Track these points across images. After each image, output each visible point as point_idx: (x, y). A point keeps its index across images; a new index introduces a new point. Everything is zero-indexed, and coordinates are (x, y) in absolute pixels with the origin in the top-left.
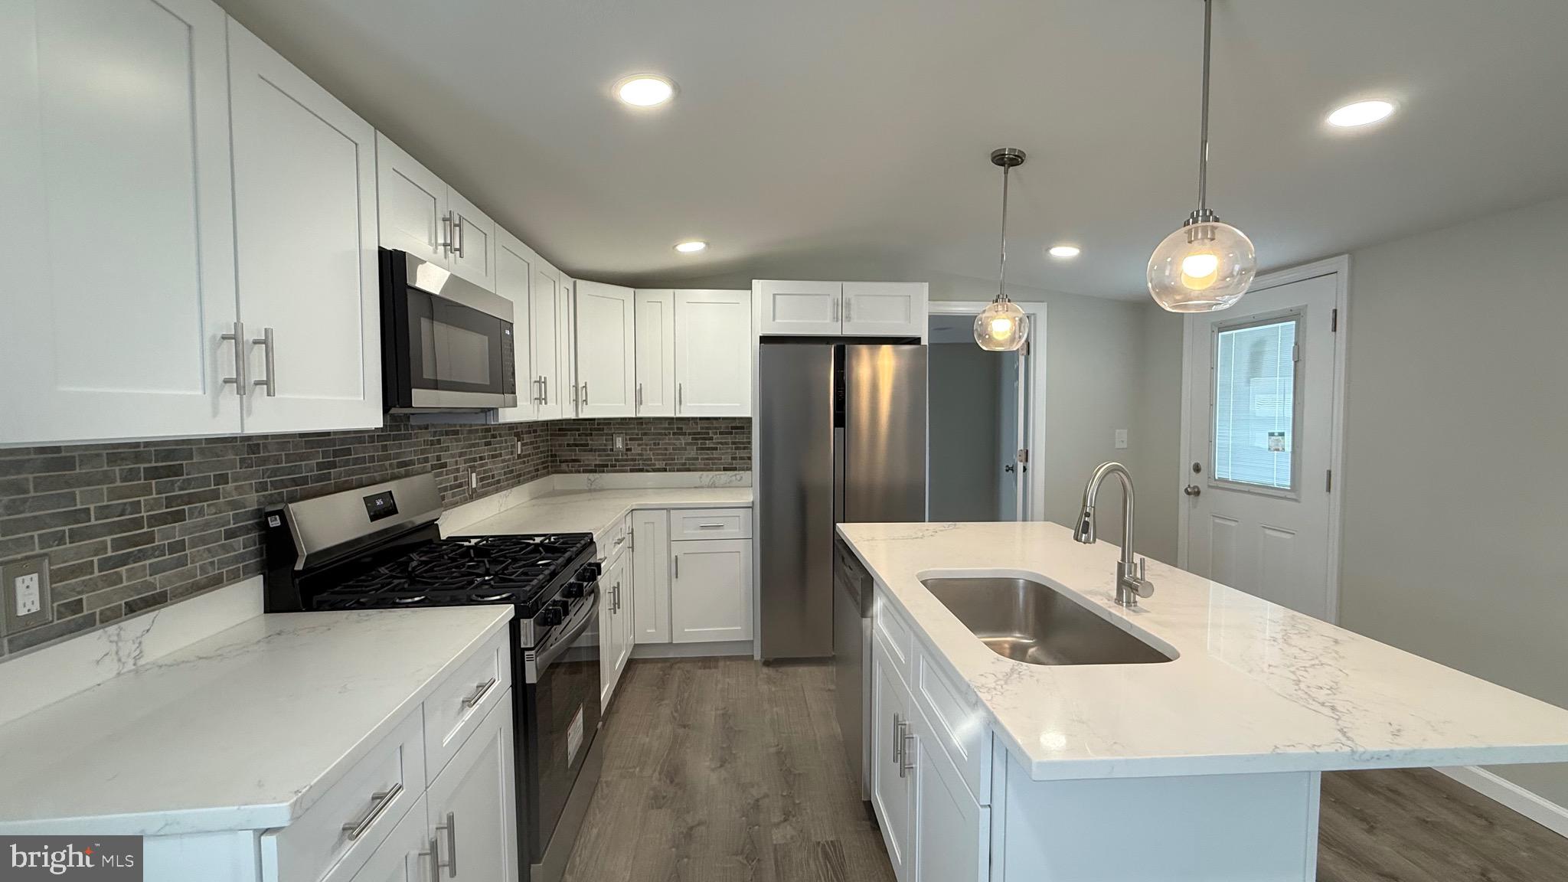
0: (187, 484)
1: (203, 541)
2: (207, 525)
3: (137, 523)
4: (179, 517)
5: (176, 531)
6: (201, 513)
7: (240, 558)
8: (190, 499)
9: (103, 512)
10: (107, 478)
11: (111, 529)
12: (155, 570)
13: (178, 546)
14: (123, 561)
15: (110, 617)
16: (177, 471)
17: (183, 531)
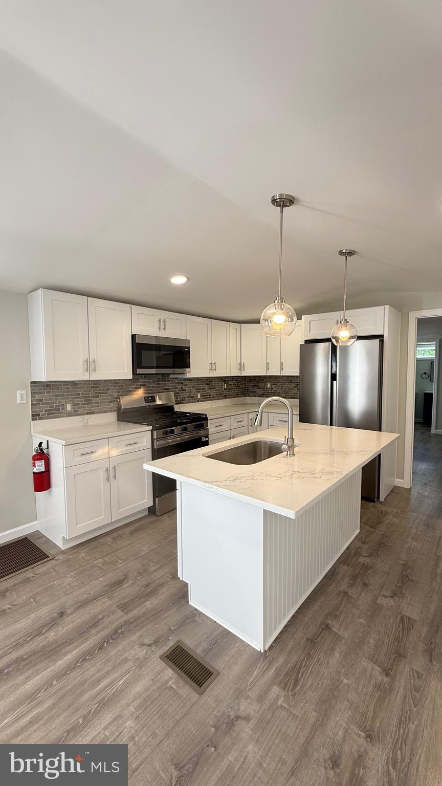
0: (100, 390)
1: (103, 402)
2: (104, 399)
3: (89, 397)
4: (98, 397)
5: (97, 400)
6: (103, 396)
7: (113, 407)
8: (100, 393)
9: (82, 394)
10: (83, 388)
11: (83, 397)
12: (92, 407)
13: (98, 403)
14: (86, 404)
15: (83, 414)
16: (98, 387)
17: (99, 400)
